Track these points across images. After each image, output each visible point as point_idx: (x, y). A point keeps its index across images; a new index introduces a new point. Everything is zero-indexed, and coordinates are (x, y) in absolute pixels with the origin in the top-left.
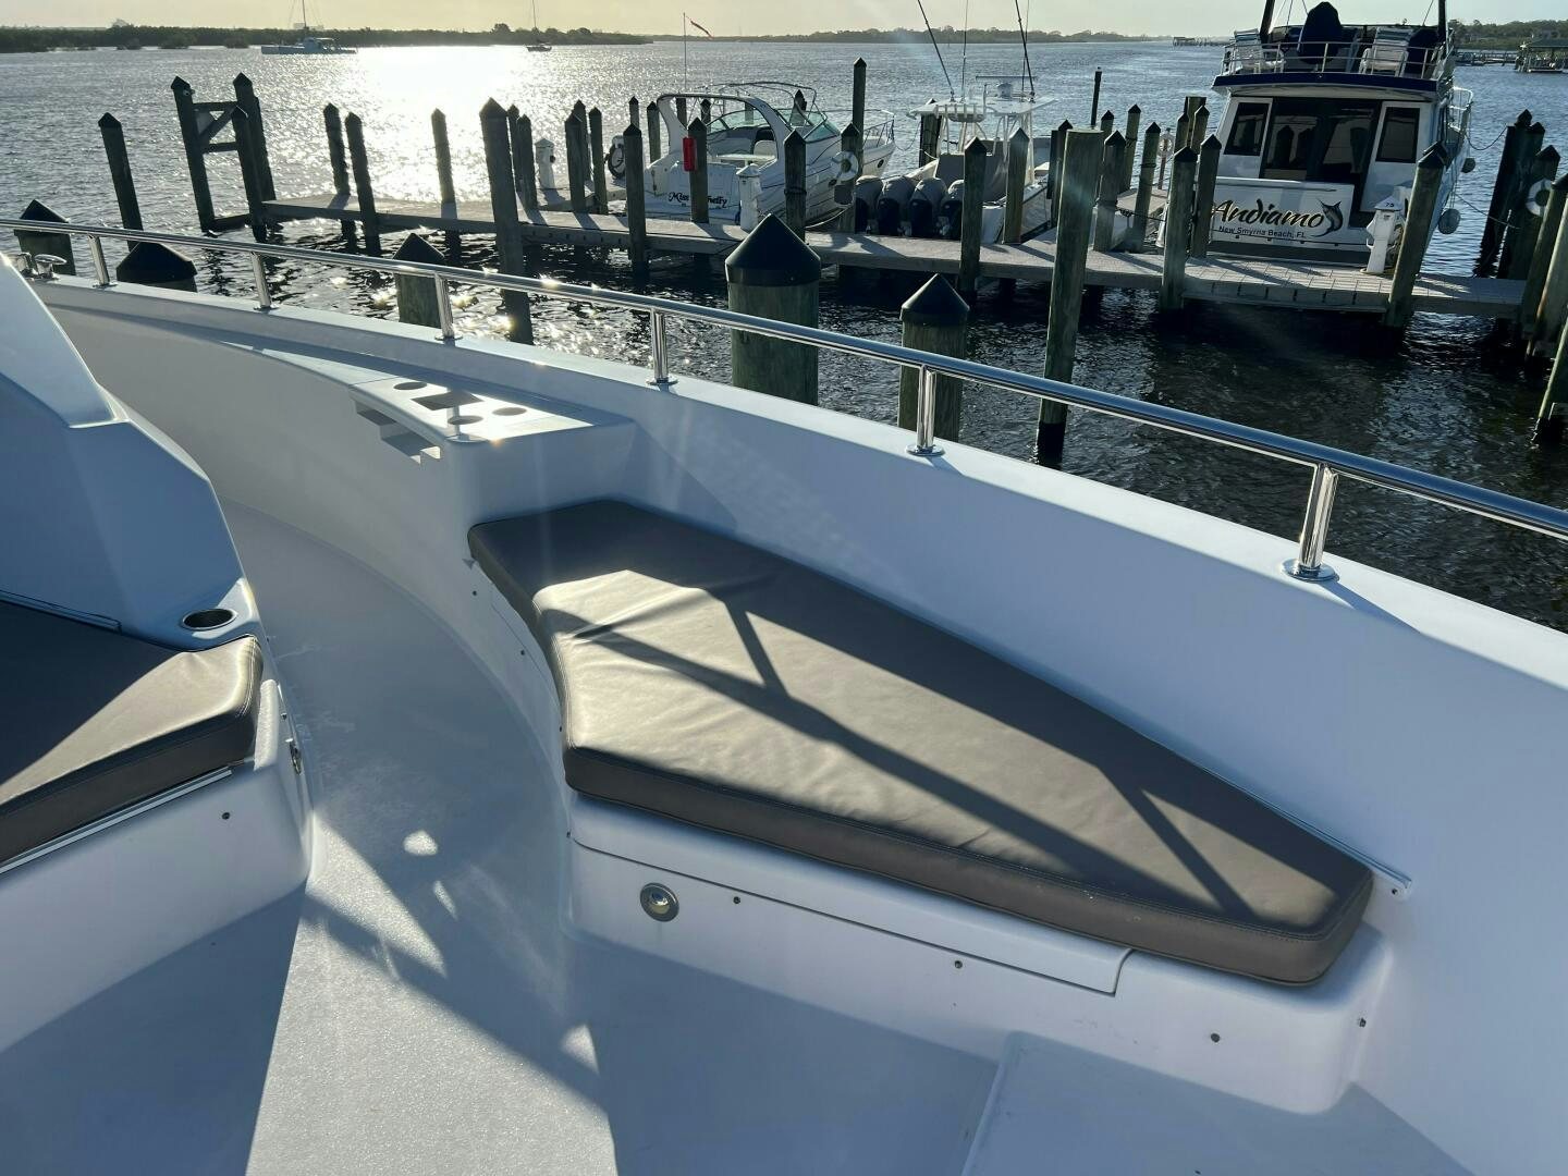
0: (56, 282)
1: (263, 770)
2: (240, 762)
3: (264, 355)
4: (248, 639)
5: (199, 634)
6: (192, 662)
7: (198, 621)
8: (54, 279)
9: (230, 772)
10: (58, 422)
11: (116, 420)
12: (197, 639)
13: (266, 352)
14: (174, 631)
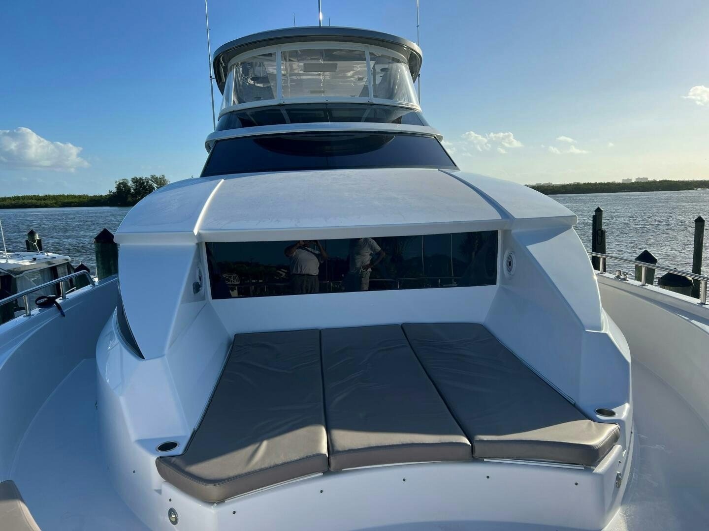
0: (627, 282)
1: (596, 474)
2: (589, 467)
3: (691, 323)
4: (616, 425)
5: (599, 416)
6: (590, 424)
7: (600, 412)
8: (626, 280)
9: (583, 468)
10: (582, 327)
11: (603, 331)
12: (597, 418)
13: (693, 321)
14: (590, 411)
